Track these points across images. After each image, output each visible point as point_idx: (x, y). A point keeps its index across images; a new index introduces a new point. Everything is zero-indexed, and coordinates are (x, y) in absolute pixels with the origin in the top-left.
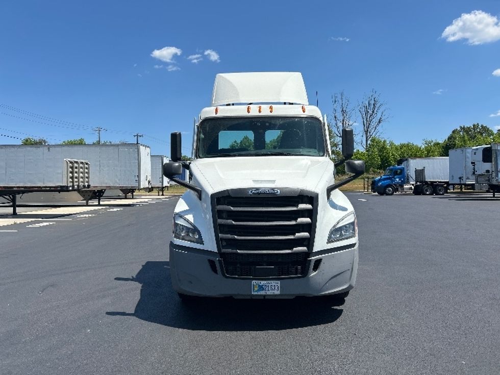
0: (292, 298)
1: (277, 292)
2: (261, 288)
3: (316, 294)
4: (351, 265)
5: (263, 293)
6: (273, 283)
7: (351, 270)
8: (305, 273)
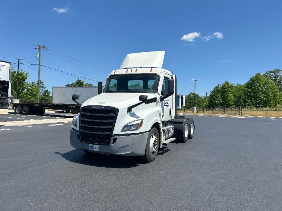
0: (109, 155)
1: (98, 150)
2: (92, 148)
3: (114, 153)
4: (133, 143)
5: (93, 150)
6: (96, 146)
7: (132, 145)
8: (108, 143)
